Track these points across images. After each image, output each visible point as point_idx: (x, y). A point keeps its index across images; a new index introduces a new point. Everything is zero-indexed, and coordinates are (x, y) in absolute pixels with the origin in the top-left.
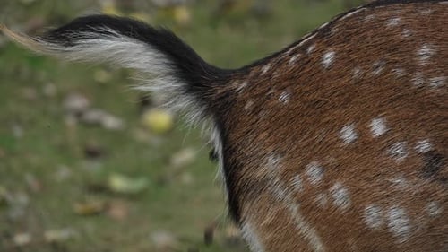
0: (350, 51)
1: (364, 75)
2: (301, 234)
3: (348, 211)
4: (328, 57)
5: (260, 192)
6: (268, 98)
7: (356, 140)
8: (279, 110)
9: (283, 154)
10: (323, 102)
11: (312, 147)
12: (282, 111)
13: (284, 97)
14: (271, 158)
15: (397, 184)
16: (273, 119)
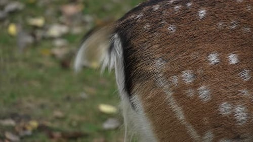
0: (216, 12)
1: (225, 27)
2: (171, 108)
3: (208, 103)
4: (202, 13)
5: (147, 79)
6: (161, 25)
7: (218, 63)
8: (168, 35)
9: (167, 61)
10: (198, 37)
11: (188, 61)
12: (170, 36)
13: (172, 28)
14: (158, 61)
15: (244, 93)
16: (164, 39)
